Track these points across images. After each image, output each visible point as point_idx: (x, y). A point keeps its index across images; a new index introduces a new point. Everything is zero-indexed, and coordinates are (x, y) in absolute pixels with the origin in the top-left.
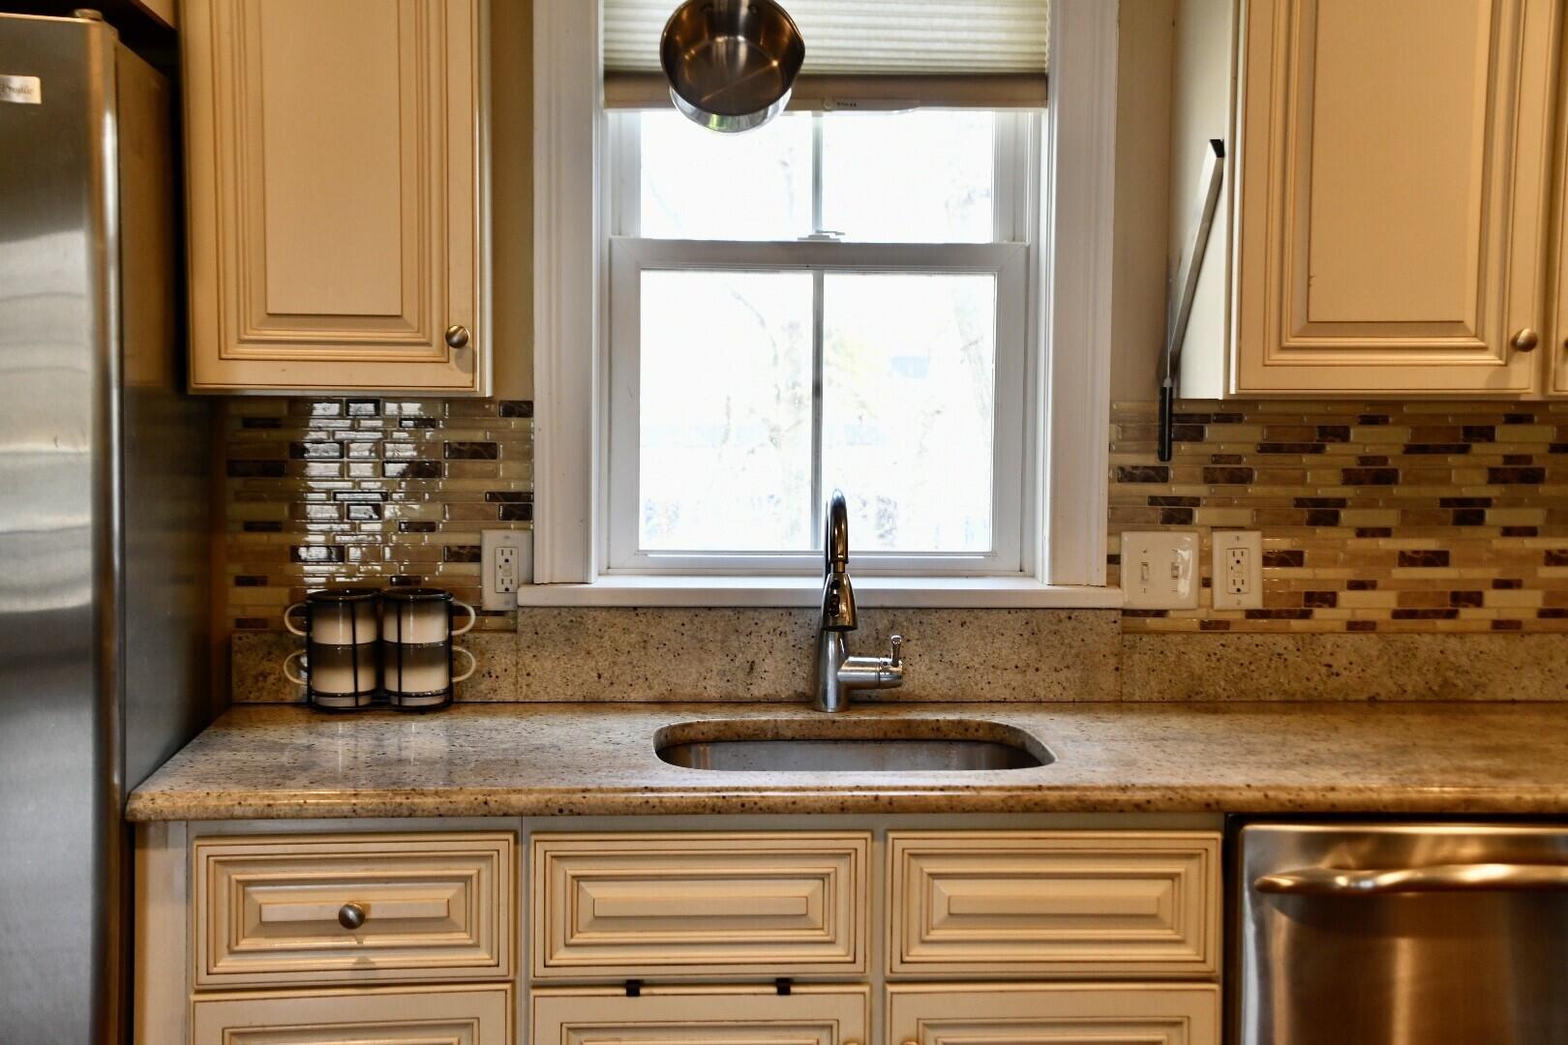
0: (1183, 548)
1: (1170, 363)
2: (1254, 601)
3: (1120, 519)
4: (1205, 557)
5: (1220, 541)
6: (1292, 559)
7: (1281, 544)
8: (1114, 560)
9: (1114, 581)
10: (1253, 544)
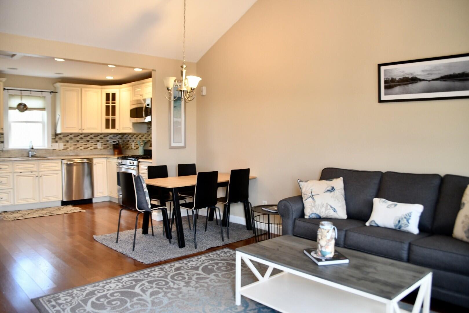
0: (57, 144)
1: (56, 130)
2: (63, 148)
3: (52, 142)
4: (59, 145)
5: (60, 144)
6: (65, 145)
7: (65, 144)
8: (52, 145)
9: (52, 147)
10: (62, 144)
